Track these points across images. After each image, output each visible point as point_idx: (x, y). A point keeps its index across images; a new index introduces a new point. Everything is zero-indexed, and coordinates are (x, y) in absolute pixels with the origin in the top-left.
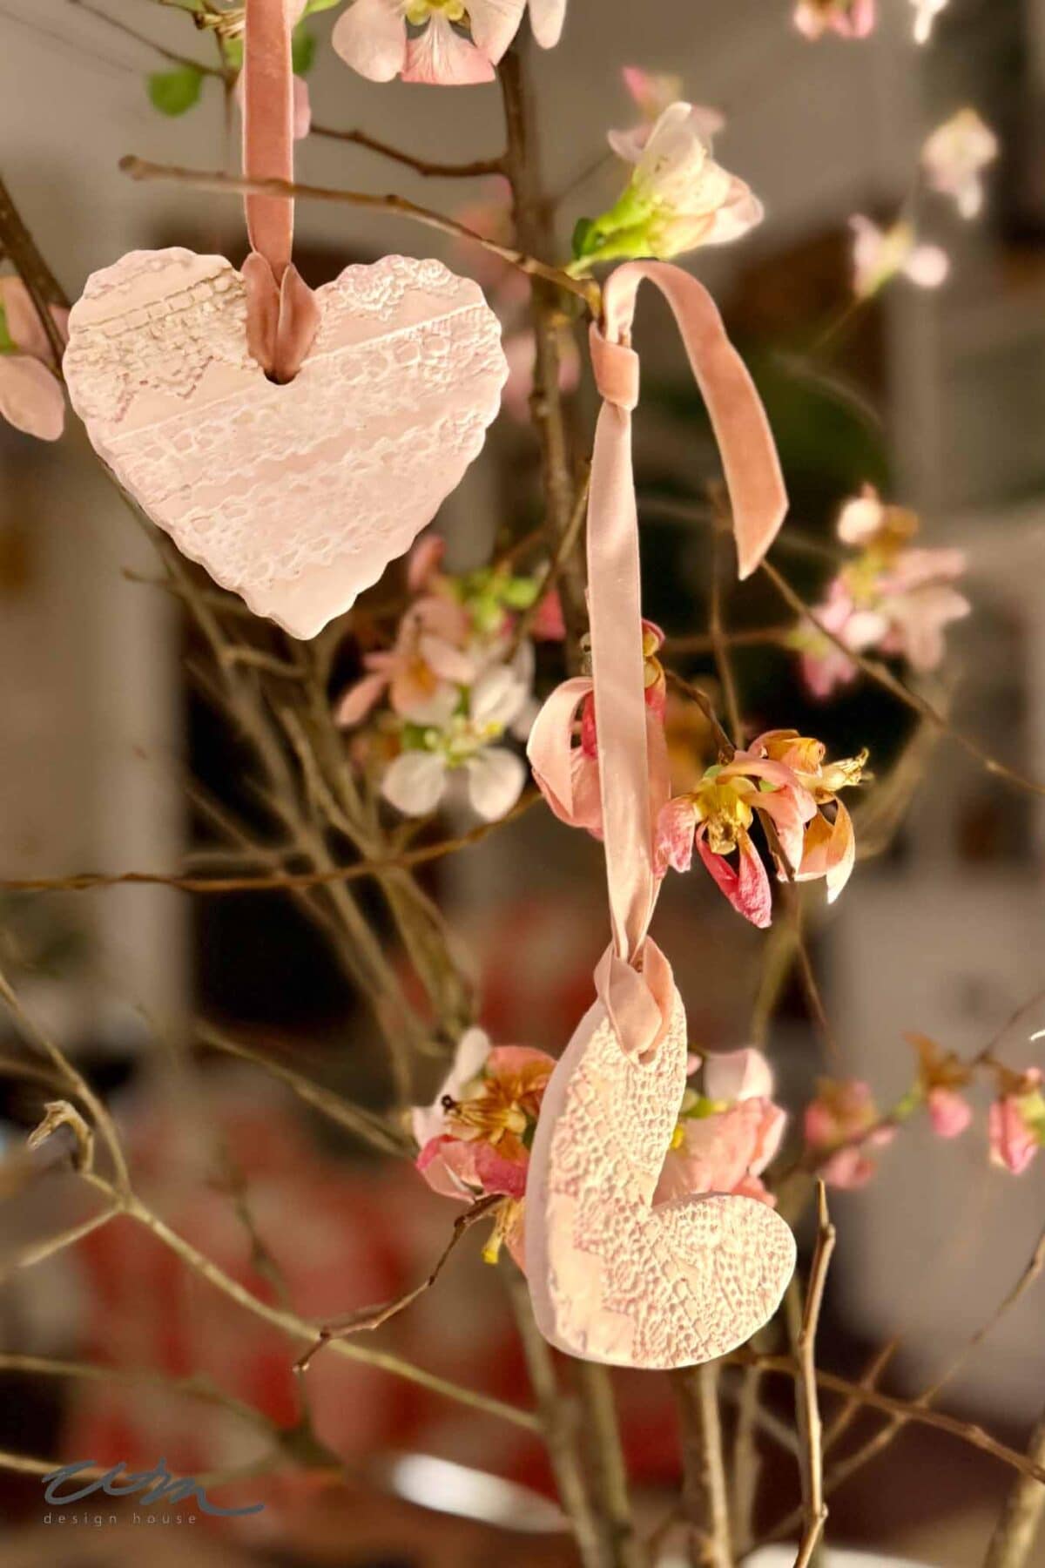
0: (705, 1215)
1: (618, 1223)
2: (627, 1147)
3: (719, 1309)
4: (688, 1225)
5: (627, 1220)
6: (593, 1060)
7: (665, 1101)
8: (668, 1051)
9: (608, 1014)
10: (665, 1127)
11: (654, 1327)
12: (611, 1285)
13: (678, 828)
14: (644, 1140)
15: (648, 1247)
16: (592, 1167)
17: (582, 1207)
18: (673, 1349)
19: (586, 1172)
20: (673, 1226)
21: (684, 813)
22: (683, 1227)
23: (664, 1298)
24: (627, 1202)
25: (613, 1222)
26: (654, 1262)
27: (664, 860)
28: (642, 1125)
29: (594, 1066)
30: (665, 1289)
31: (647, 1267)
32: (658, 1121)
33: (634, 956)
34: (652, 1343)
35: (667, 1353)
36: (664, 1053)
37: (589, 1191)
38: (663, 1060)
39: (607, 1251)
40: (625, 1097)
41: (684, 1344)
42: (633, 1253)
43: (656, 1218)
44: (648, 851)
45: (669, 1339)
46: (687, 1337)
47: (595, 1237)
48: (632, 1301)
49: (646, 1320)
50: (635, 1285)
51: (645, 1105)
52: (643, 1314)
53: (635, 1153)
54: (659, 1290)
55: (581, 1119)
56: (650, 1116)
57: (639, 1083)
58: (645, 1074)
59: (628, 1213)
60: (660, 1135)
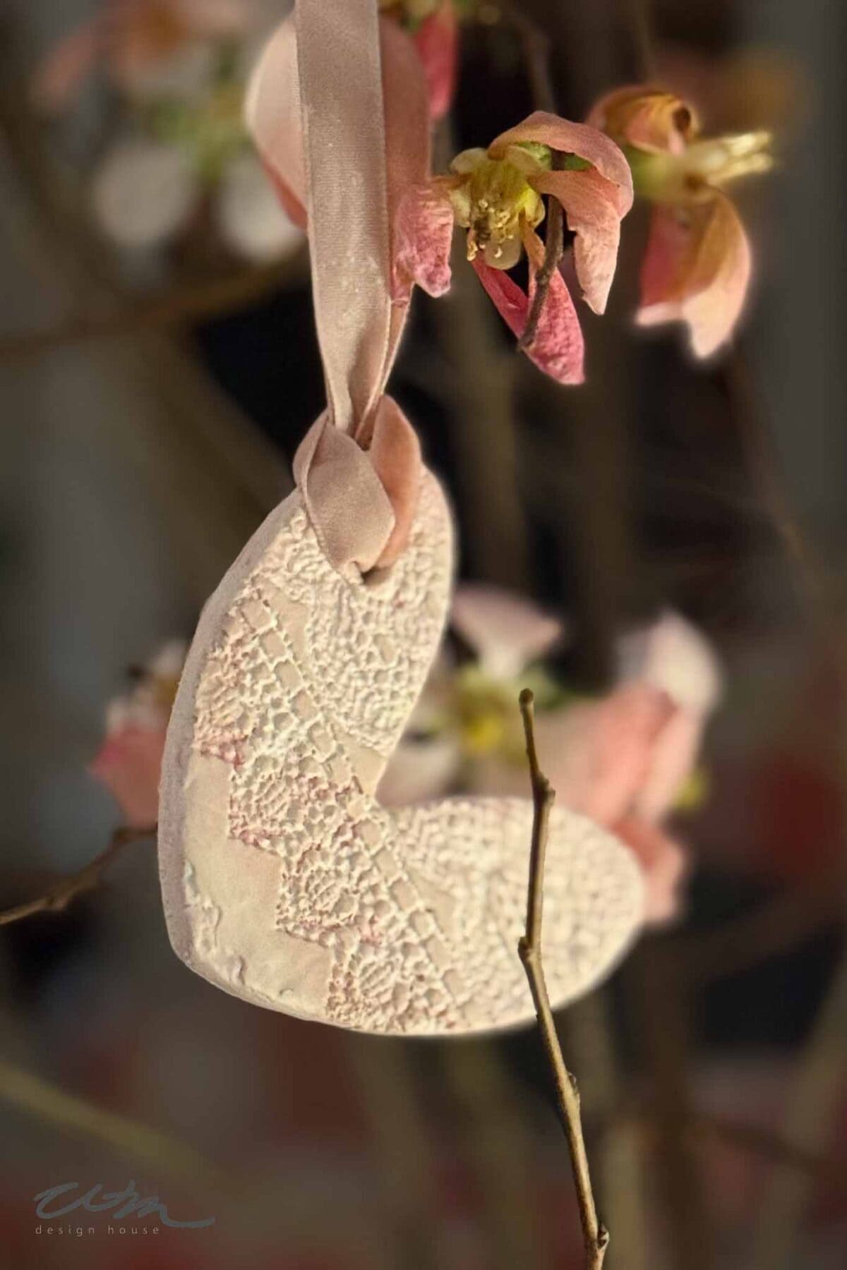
0: (472, 821)
1: (313, 812)
2: (333, 705)
3: (492, 960)
4: (441, 831)
5: (329, 812)
6: (275, 571)
7: (406, 645)
8: (414, 571)
9: (304, 507)
10: (403, 683)
11: (371, 971)
12: (296, 901)
13: (425, 227)
14: (366, 700)
15: (367, 854)
16: (269, 728)
17: (249, 782)
18: (403, 1007)
19: (257, 732)
20: (414, 832)
21: (432, 204)
22: (432, 835)
23: (393, 932)
24: (332, 786)
25: (305, 811)
26: (375, 878)
27: (407, 278)
28: (363, 676)
29: (277, 580)
30: (394, 921)
31: (364, 884)
32: (391, 673)
33: (362, 425)
34: (365, 993)
35: (390, 1011)
36: (406, 573)
37: (261, 761)
38: (404, 585)
39: (290, 852)
40: (333, 632)
41: (423, 1003)
42: (338, 861)
43: (385, 817)
44: (382, 264)
45: (397, 991)
46: (430, 993)
47: (276, 829)
48: (335, 927)
49: (356, 959)
50: (338, 907)
51: (367, 646)
52: (351, 950)
53: (347, 716)
54: (382, 921)
55: (253, 655)
56: (376, 665)
57: (360, 614)
58: (370, 601)
59: (332, 802)
60: (394, 695)
